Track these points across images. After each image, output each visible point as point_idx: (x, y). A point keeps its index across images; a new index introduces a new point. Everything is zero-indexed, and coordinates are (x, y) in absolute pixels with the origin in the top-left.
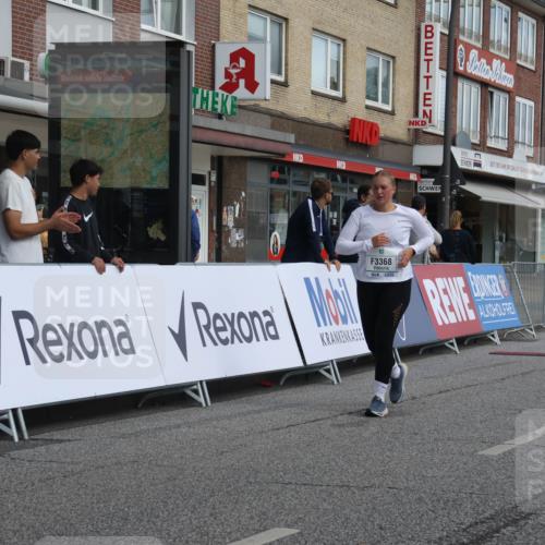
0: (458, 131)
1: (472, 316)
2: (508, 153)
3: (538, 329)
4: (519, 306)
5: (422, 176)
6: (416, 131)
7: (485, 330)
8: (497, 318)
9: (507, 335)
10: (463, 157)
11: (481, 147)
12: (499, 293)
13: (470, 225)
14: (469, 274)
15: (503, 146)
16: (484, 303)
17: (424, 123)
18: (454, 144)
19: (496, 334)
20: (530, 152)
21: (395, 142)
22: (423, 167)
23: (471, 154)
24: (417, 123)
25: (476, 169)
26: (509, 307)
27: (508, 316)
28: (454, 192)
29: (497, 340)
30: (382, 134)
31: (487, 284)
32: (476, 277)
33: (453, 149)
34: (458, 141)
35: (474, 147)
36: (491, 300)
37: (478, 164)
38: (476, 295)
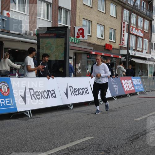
0: (130, 46)
1: (133, 89)
2: (142, 52)
3: (148, 91)
4: (144, 86)
5: (122, 57)
7: (136, 92)
8: (139, 89)
9: (141, 93)
10: (131, 52)
11: (136, 50)
12: (139, 83)
13: (133, 68)
14: (133, 79)
15: (141, 50)
16: (136, 86)
17: (122, 45)
18: (129, 50)
19: (138, 93)
20: (147, 51)
21: (116, 49)
22: (122, 55)
23: (133, 52)
24: (121, 45)
25: (134, 55)
26: (142, 87)
27: (141, 89)
28: (129, 60)
29: (139, 94)
30: (113, 47)
31: (137, 81)
32: (134, 80)
33: (129, 51)
34: (130, 49)
35: (134, 50)
36: (137, 85)
37: (135, 54)
38: (134, 84)
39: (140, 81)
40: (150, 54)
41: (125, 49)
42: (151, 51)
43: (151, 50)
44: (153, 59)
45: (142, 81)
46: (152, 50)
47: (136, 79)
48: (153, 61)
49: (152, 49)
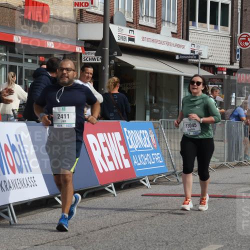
0: (115, 11)
1: (127, 165)
2: (157, 30)
5: (86, 49)
6: (81, 11)
7: (138, 176)
8: (148, 165)
9: (156, 180)
10: (119, 33)
11: (134, 24)
12: (150, 145)
13: (126, 89)
14: (125, 129)
15: (152, 23)
16: (137, 153)
18: (112, 22)
19: (147, 179)
20: (175, 30)
22: (87, 42)
23: (126, 31)
25: (131, 43)
26: (158, 157)
27: (157, 164)
28: (113, 62)
29: (148, 184)
32: (131, 132)
33: (111, 26)
34: (115, 20)
35: (129, 24)
36: (143, 151)
37: (132, 39)
38: (131, 147)
39: (152, 136)
40: (187, 39)
41: (96, 21)
42: (191, 27)
43: (191, 23)
44: (197, 57)
45: (159, 136)
46: (194, 25)
47: (138, 129)
48: (196, 64)
49: (194, 20)
